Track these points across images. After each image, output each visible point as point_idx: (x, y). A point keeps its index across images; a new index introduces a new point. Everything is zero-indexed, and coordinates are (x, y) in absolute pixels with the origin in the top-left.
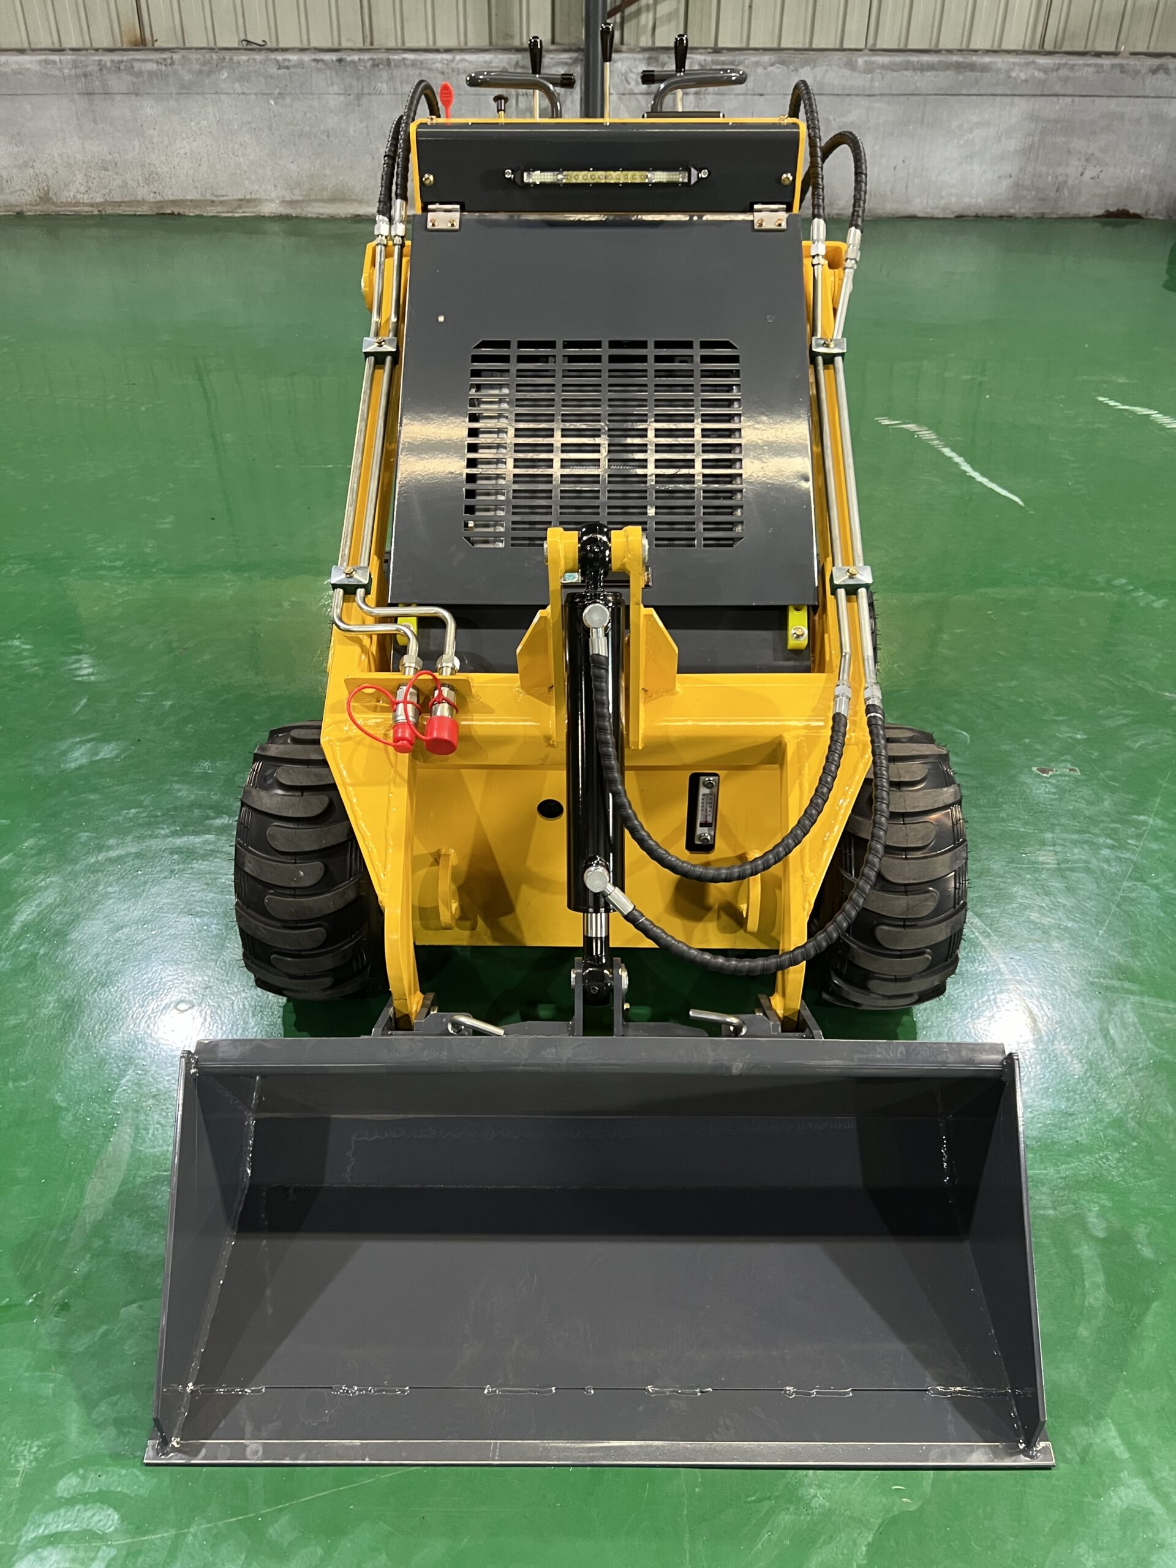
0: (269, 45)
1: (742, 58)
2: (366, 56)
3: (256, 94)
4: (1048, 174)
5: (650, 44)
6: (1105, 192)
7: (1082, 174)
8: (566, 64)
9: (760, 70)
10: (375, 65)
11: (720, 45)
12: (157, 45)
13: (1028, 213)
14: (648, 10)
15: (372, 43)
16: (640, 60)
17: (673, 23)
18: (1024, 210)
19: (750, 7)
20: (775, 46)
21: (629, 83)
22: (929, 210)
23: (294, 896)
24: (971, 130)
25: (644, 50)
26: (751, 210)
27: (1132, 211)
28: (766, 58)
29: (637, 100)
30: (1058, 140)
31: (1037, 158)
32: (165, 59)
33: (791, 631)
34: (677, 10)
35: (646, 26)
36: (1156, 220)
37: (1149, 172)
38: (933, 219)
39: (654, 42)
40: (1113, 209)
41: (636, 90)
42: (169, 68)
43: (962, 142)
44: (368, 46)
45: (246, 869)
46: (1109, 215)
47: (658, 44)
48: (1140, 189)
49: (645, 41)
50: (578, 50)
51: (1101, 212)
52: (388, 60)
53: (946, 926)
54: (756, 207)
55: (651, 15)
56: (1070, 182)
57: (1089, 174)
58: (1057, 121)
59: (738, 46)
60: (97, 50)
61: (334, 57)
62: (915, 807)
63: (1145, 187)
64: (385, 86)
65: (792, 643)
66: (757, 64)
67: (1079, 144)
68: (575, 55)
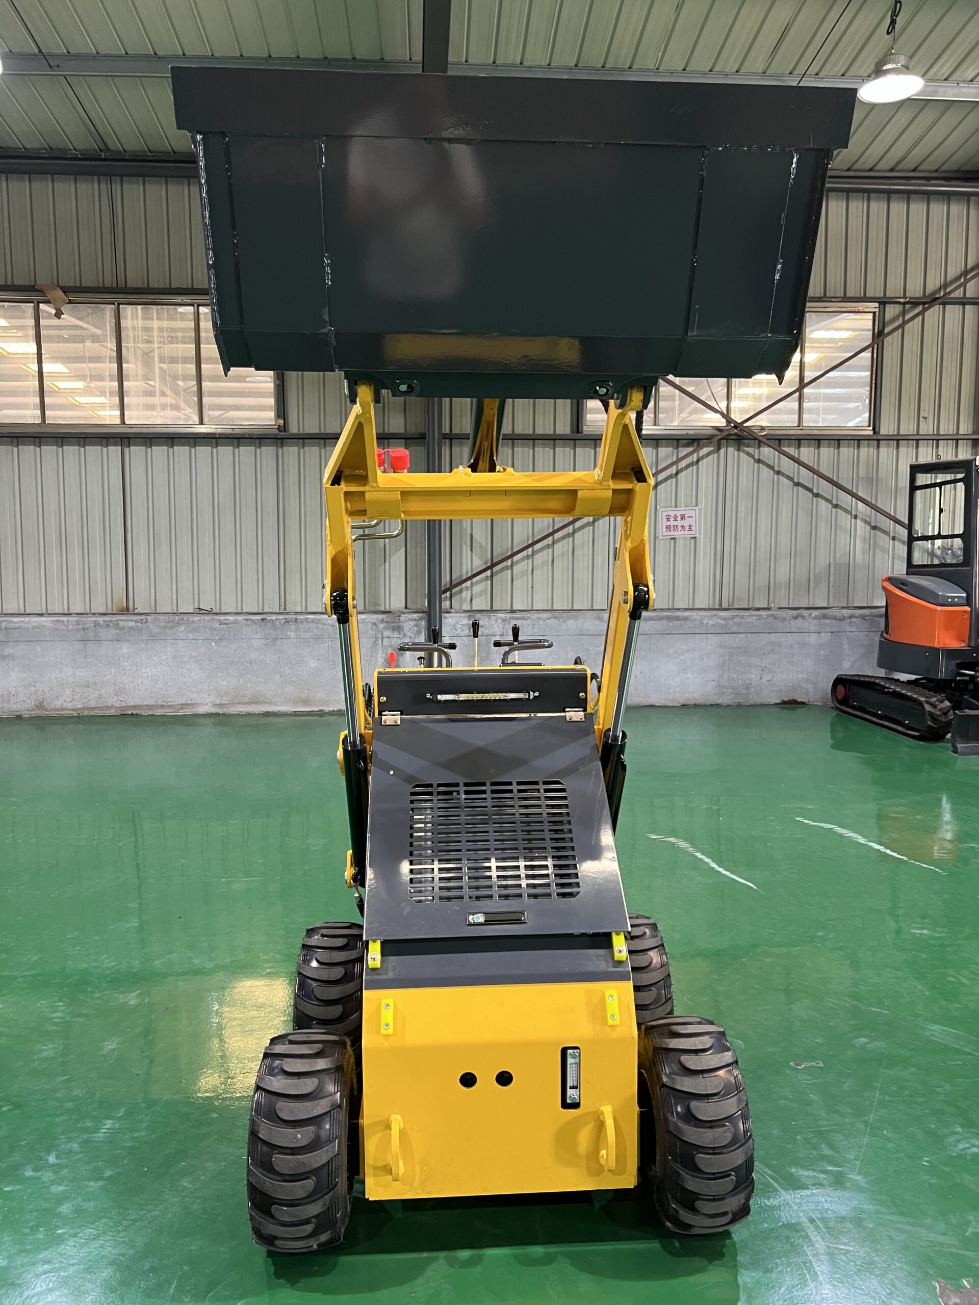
0: (214, 611)
1: (529, 615)
2: (281, 617)
3: (203, 640)
4: (739, 679)
5: (469, 608)
6: (779, 689)
7: (761, 679)
8: (416, 620)
9: (541, 622)
10: (287, 622)
11: (514, 608)
12: (136, 611)
13: (729, 702)
14: (467, 590)
15: (285, 609)
16: (463, 617)
17: (483, 597)
18: (726, 701)
19: (532, 587)
20: (550, 608)
21: (456, 630)
22: (663, 702)
23: (292, 1154)
24: (683, 655)
25: (466, 611)
26: (564, 711)
27: (799, 700)
28: (545, 615)
29: (462, 639)
30: (741, 659)
31: (729, 670)
32: (141, 620)
33: (616, 948)
34: (486, 590)
35: (466, 598)
36: (816, 705)
37: (805, 676)
38: (666, 707)
39: (471, 607)
40: (786, 699)
41: (461, 634)
42: (144, 625)
43: (678, 661)
44: (282, 611)
45: (260, 1135)
46: (784, 703)
47: (474, 608)
48: (801, 687)
49: (466, 607)
50: (423, 612)
51: (778, 701)
52: (296, 619)
53: (742, 1152)
54: (567, 709)
55: (469, 592)
56: (754, 683)
57: (766, 677)
58: (738, 648)
59: (526, 609)
60: (94, 614)
61: (259, 617)
62: (708, 1066)
63: (804, 685)
64: (292, 634)
65: (617, 956)
66: (539, 619)
67: (754, 661)
68: (421, 615)
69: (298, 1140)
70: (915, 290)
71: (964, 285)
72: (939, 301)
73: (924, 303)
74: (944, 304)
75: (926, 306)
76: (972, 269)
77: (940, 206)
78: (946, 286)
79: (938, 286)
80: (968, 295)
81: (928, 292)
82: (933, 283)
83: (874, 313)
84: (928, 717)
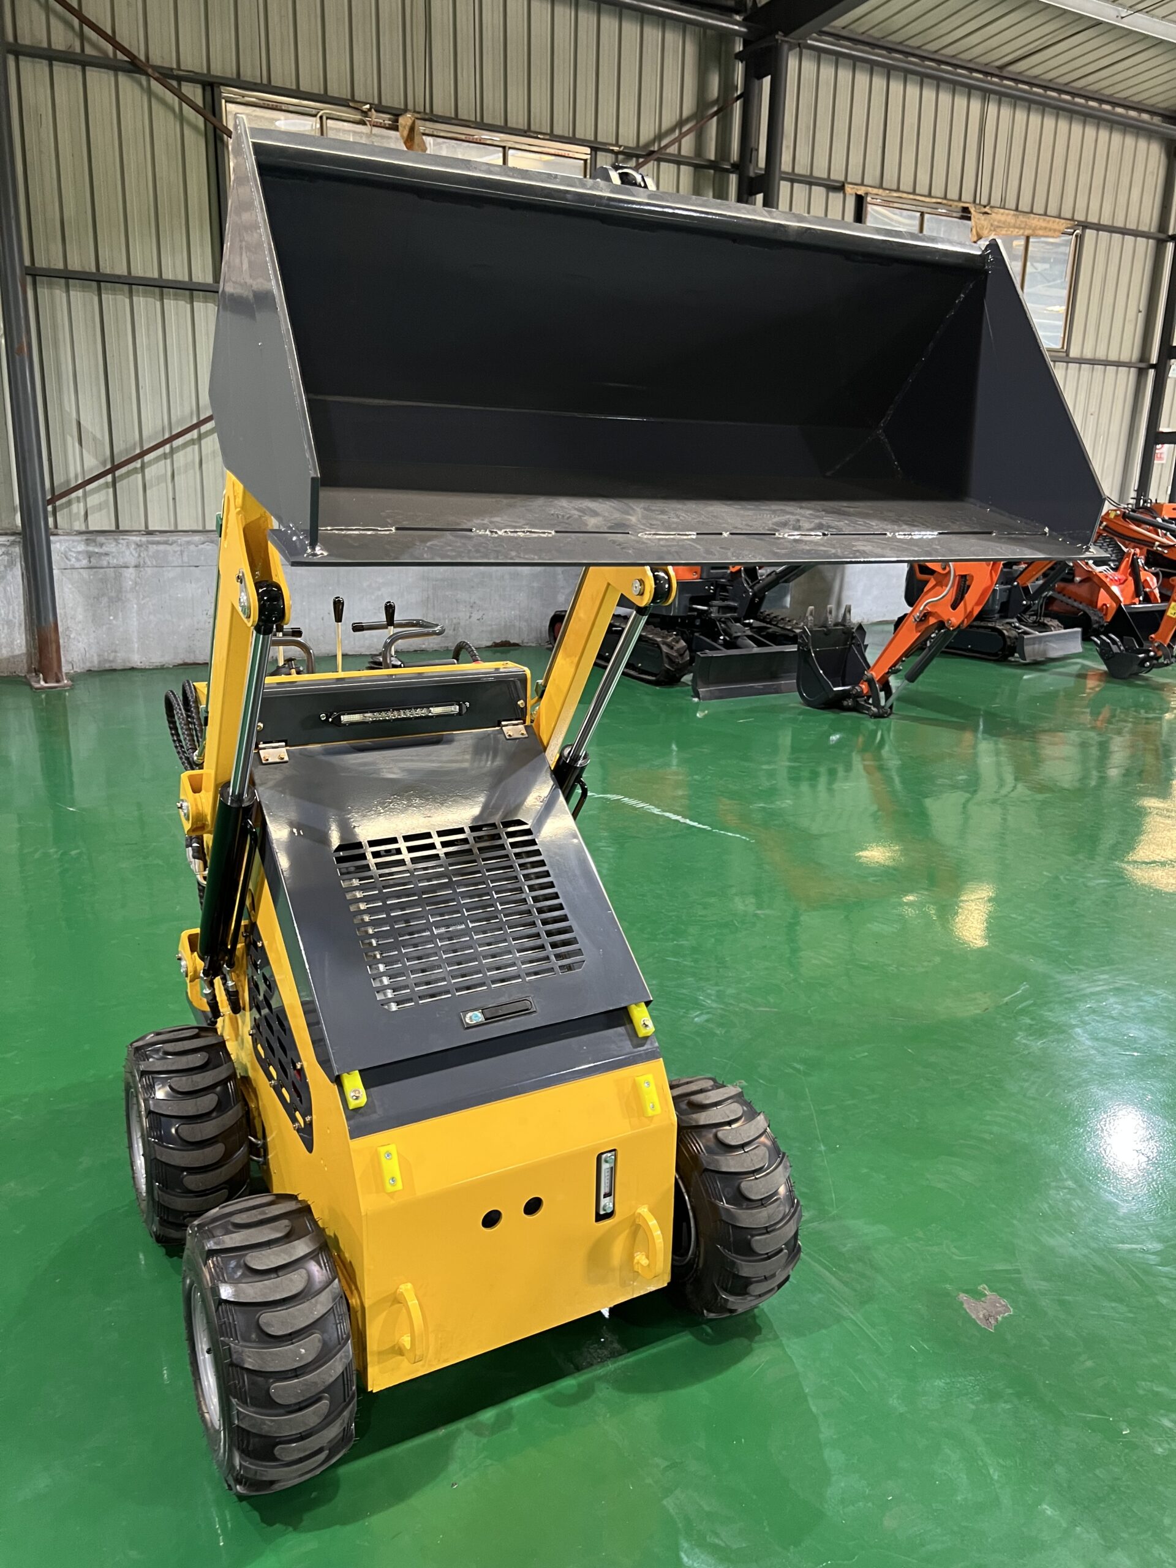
1: (175, 538)
4: (444, 619)
5: (83, 528)
6: (489, 628)
7: (470, 617)
8: (4, 545)
9: (192, 547)
11: (151, 528)
13: (436, 647)
14: (79, 501)
16: (78, 541)
17: (104, 512)
18: (432, 645)
19: (174, 499)
20: (201, 528)
21: (69, 560)
22: (357, 649)
24: (379, 589)
25: (80, 533)
26: (500, 725)
27: (512, 642)
28: (197, 538)
29: (80, 573)
30: (447, 593)
31: (434, 606)
33: (638, 1023)
34: (106, 502)
35: (78, 513)
36: (530, 646)
37: (517, 612)
38: (361, 655)
39: (87, 526)
40: (498, 641)
41: (77, 565)
43: (373, 598)
46: (496, 645)
47: (91, 528)
48: (514, 626)
49: (79, 525)
50: (13, 534)
51: (489, 644)
54: (503, 723)
55: (82, 505)
56: (462, 623)
57: (476, 616)
58: (443, 580)
59: (167, 529)
63: (517, 624)
65: (642, 1032)
66: (188, 543)
67: (462, 595)
68: (12, 538)
69: (302, 1357)
70: (628, 139)
71: (678, 140)
72: (655, 156)
73: (638, 156)
74: (659, 160)
75: (641, 160)
76: (688, 120)
77: (655, 31)
78: (659, 137)
79: (652, 136)
80: (683, 153)
81: (642, 141)
82: (648, 133)
83: (585, 161)
84: (665, 659)
